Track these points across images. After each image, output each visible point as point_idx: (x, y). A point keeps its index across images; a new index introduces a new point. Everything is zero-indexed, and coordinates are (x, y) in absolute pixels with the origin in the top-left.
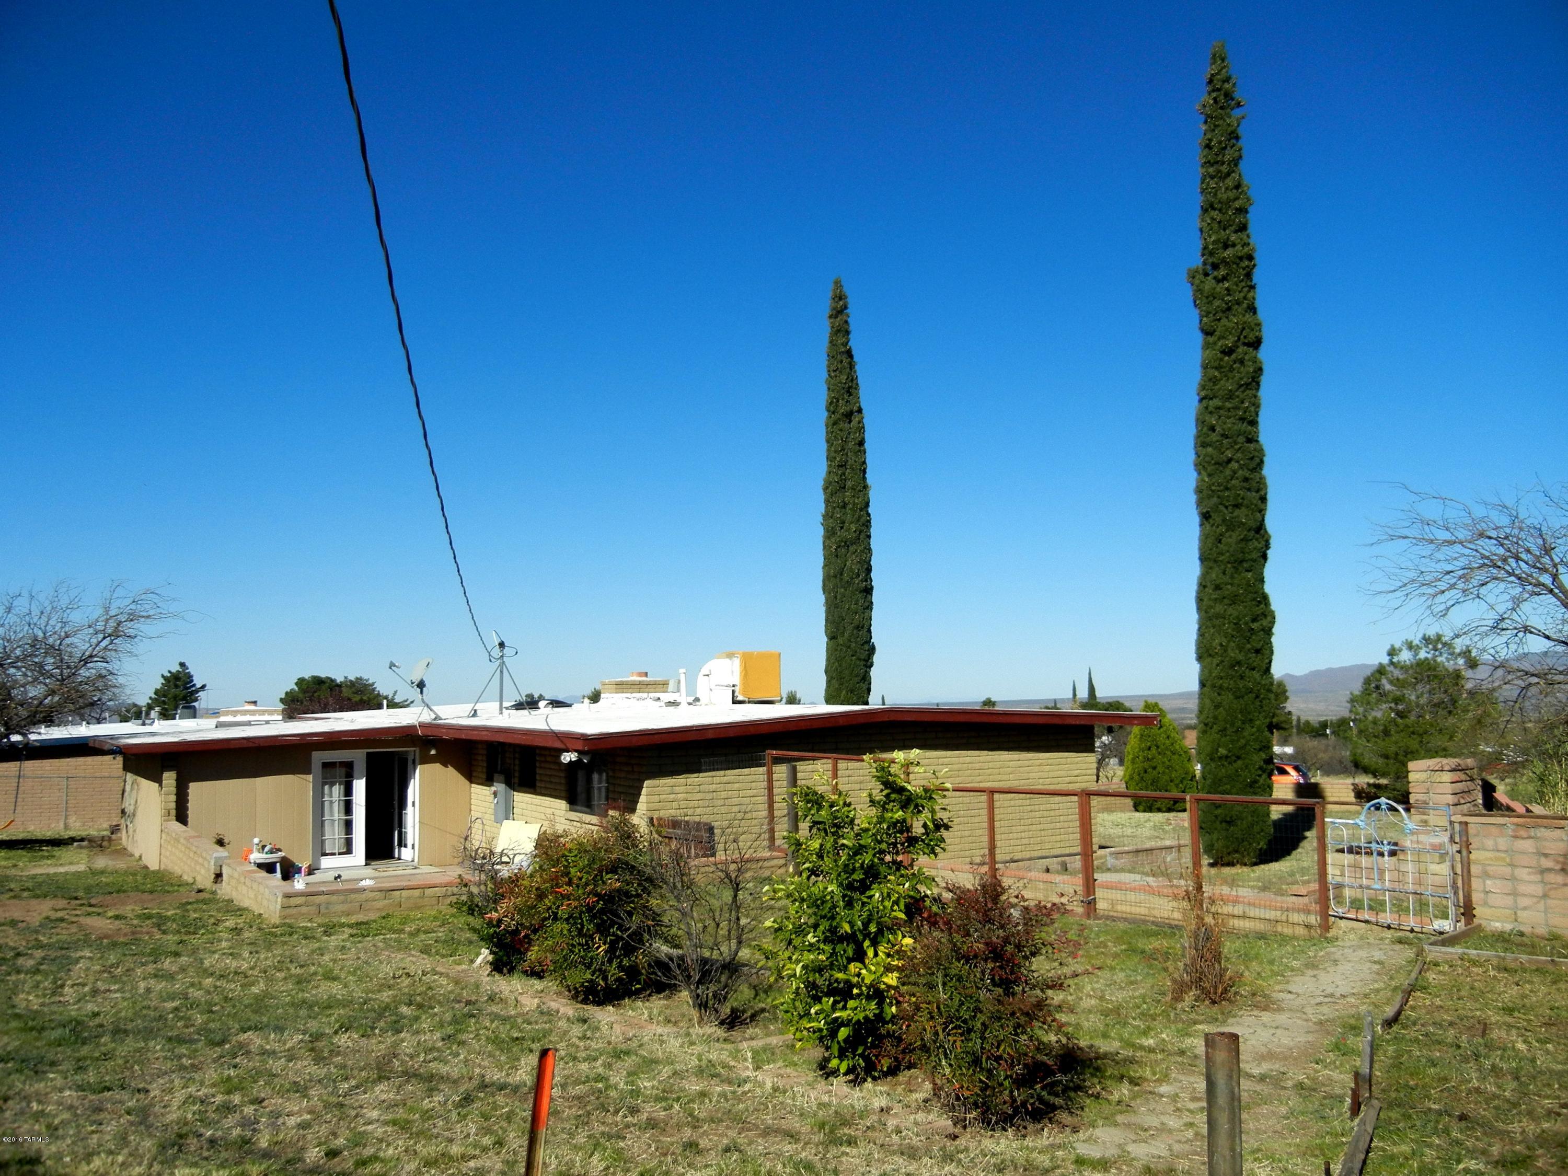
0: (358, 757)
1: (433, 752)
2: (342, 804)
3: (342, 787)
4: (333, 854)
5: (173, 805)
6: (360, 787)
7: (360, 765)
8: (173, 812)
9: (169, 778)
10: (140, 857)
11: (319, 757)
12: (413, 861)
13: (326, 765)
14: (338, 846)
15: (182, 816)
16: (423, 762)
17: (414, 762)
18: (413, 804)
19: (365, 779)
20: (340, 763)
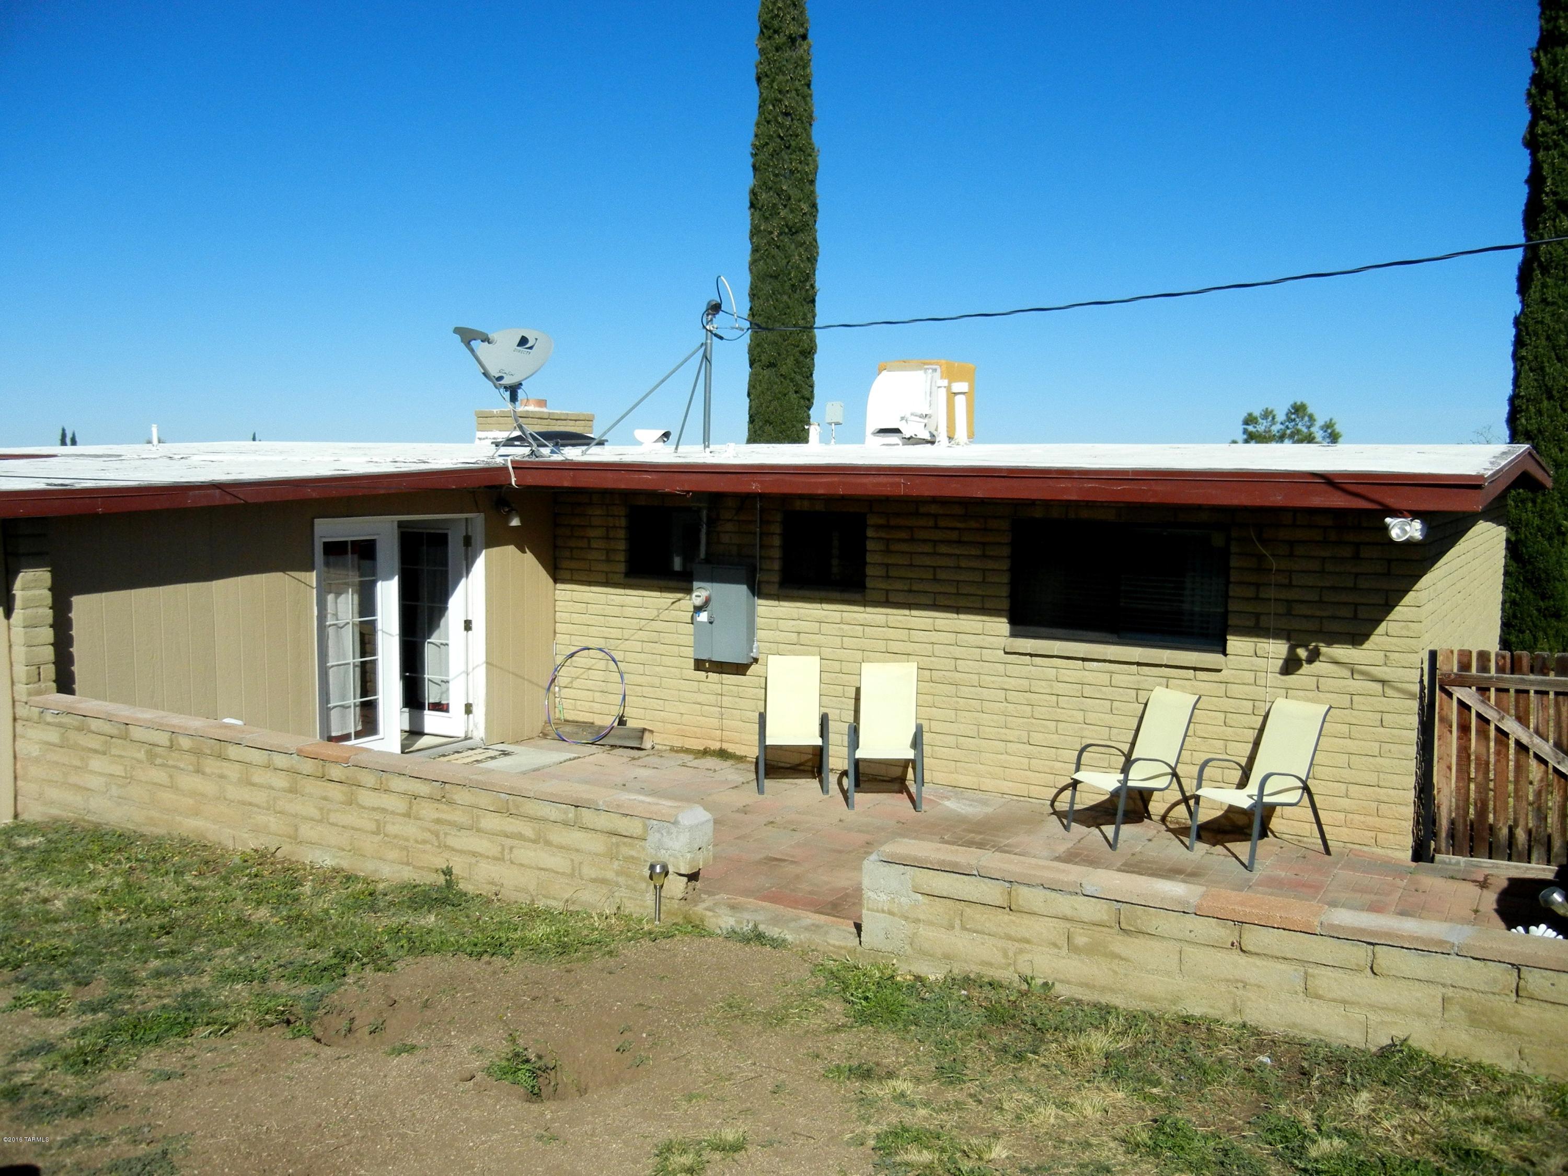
0: (386, 531)
1: (515, 522)
2: (357, 631)
3: (357, 595)
4: (348, 737)
5: (48, 653)
6: (388, 594)
7: (389, 549)
8: (50, 670)
9: (34, 584)
11: (322, 531)
12: (468, 737)
13: (331, 547)
14: (352, 721)
16: (492, 541)
17: (468, 541)
18: (468, 625)
19: (396, 578)
20: (354, 543)
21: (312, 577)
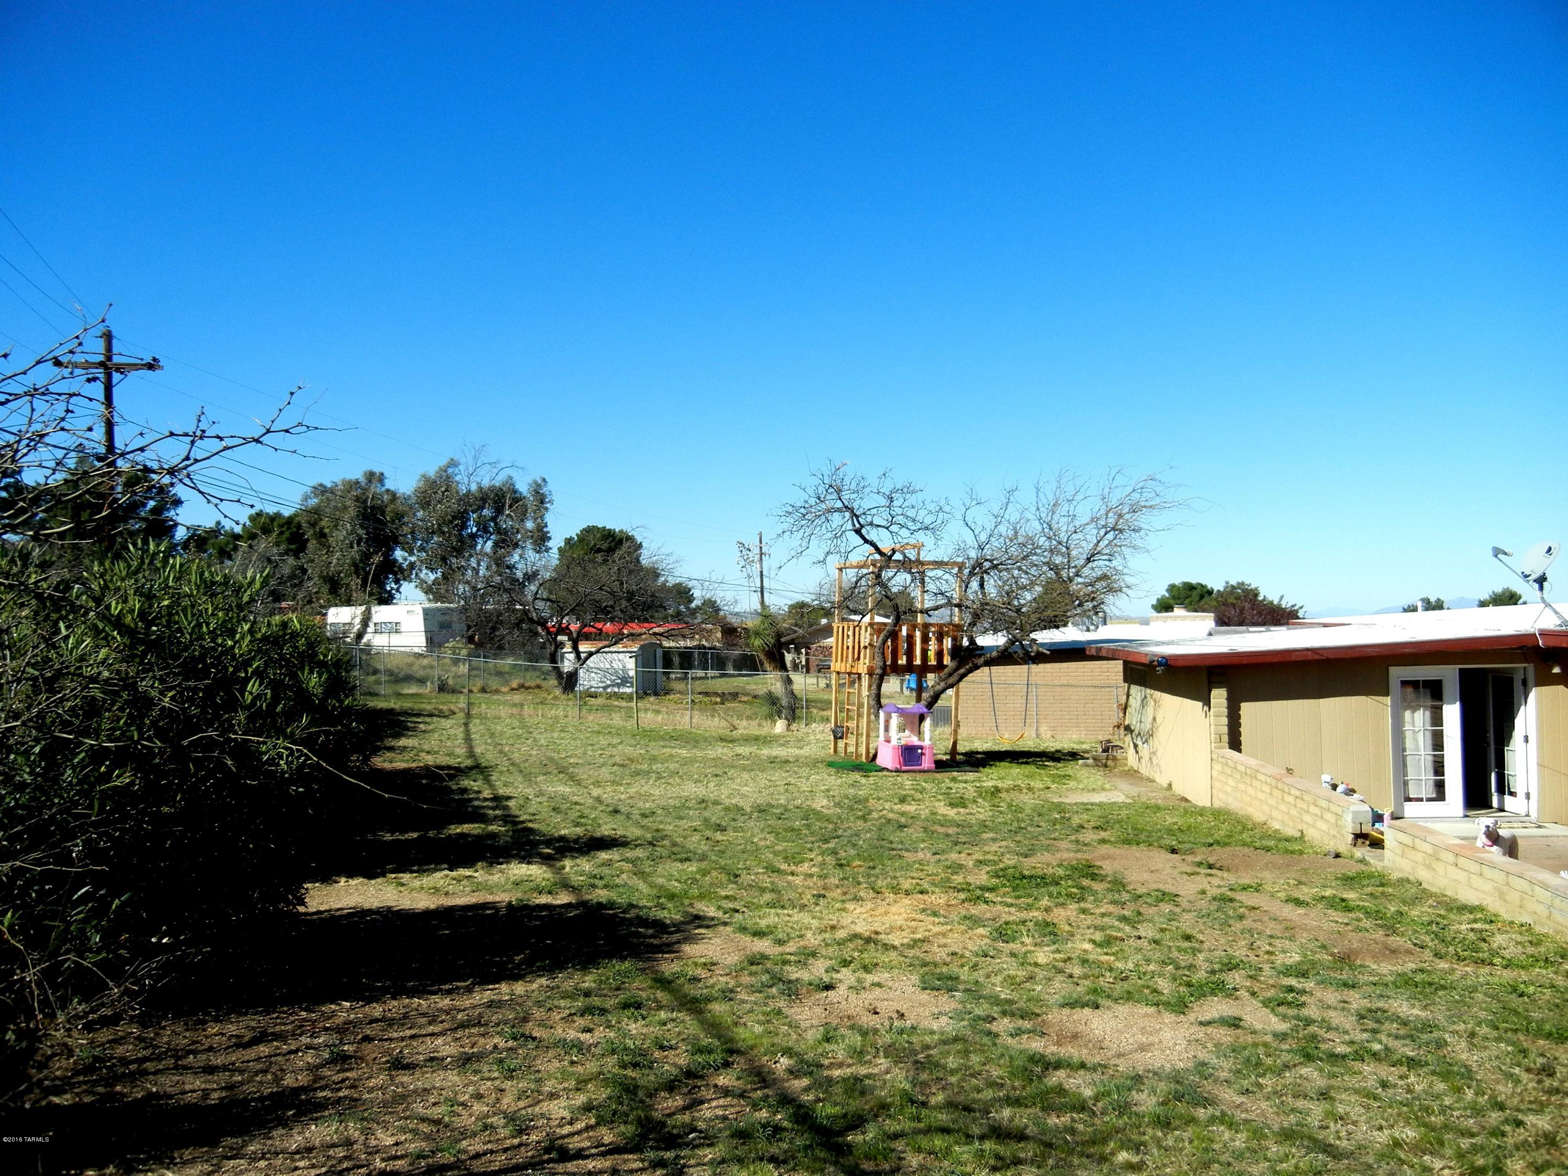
0: (1449, 674)
1: (1556, 670)
2: (1429, 736)
3: (1428, 713)
4: (1421, 800)
5: (1225, 730)
6: (1452, 713)
7: (1452, 685)
8: (1226, 738)
9: (1219, 696)
10: (1170, 785)
11: (1397, 673)
12: (1527, 815)
13: (1404, 683)
14: (1427, 790)
15: (1235, 743)
16: (1540, 683)
17: (1525, 683)
18: (1526, 739)
19: (1458, 703)
20: (1424, 681)
21: (1388, 700)
